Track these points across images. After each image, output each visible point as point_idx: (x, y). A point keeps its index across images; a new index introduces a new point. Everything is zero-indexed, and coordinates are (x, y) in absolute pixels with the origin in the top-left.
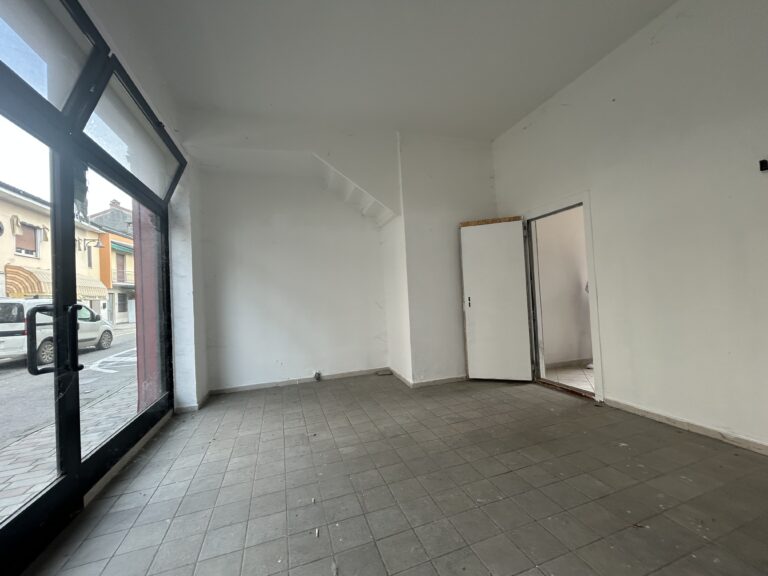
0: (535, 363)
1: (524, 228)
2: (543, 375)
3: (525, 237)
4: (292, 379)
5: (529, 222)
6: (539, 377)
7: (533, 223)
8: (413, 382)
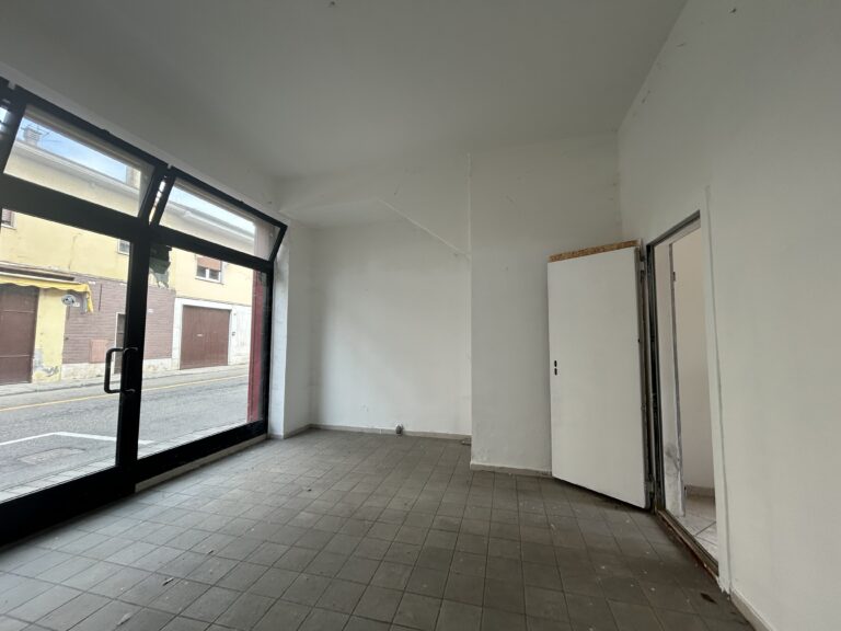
1: (640, 260)
4: (376, 427)
5: (650, 248)
6: (663, 507)
8: (472, 462)
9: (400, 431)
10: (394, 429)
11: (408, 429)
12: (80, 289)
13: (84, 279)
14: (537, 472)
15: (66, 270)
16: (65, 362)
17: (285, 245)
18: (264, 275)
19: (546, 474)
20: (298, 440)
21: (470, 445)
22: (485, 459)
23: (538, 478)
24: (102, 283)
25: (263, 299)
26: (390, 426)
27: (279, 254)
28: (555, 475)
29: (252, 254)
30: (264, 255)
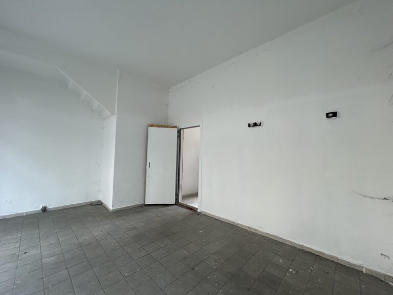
0: (177, 195)
1: (178, 132)
2: (180, 201)
3: (178, 136)
5: (180, 129)
6: (178, 202)
7: (182, 130)
8: (112, 209)
9: (45, 209)
10: (39, 209)
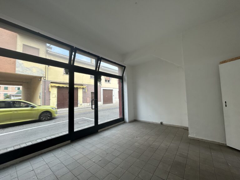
4: (154, 122)
8: (189, 136)
9: (162, 123)
10: (160, 122)
11: (164, 123)
12: (84, 87)
13: (85, 85)
14: (219, 143)
15: (82, 83)
16: (83, 103)
17: (126, 72)
18: (121, 80)
19: (224, 144)
20: (132, 123)
21: (188, 130)
22: (195, 135)
23: (219, 145)
24: (88, 85)
25: (121, 86)
26: (158, 121)
27: (124, 74)
28: (228, 145)
29: (118, 75)
30: (121, 75)
